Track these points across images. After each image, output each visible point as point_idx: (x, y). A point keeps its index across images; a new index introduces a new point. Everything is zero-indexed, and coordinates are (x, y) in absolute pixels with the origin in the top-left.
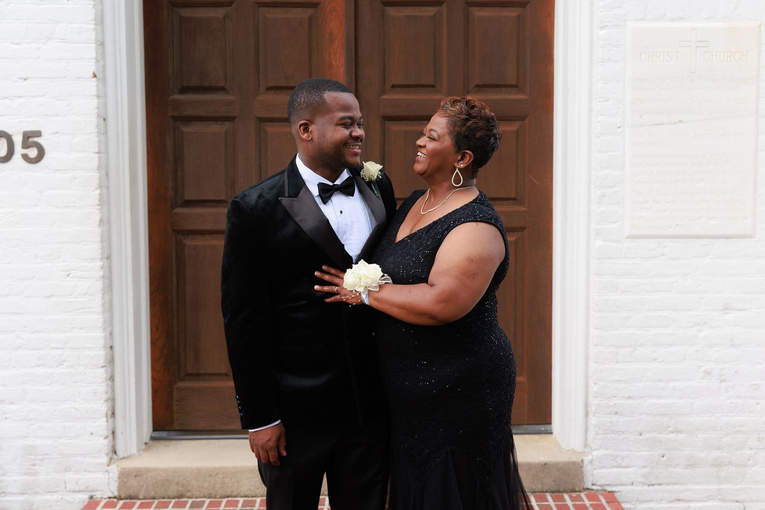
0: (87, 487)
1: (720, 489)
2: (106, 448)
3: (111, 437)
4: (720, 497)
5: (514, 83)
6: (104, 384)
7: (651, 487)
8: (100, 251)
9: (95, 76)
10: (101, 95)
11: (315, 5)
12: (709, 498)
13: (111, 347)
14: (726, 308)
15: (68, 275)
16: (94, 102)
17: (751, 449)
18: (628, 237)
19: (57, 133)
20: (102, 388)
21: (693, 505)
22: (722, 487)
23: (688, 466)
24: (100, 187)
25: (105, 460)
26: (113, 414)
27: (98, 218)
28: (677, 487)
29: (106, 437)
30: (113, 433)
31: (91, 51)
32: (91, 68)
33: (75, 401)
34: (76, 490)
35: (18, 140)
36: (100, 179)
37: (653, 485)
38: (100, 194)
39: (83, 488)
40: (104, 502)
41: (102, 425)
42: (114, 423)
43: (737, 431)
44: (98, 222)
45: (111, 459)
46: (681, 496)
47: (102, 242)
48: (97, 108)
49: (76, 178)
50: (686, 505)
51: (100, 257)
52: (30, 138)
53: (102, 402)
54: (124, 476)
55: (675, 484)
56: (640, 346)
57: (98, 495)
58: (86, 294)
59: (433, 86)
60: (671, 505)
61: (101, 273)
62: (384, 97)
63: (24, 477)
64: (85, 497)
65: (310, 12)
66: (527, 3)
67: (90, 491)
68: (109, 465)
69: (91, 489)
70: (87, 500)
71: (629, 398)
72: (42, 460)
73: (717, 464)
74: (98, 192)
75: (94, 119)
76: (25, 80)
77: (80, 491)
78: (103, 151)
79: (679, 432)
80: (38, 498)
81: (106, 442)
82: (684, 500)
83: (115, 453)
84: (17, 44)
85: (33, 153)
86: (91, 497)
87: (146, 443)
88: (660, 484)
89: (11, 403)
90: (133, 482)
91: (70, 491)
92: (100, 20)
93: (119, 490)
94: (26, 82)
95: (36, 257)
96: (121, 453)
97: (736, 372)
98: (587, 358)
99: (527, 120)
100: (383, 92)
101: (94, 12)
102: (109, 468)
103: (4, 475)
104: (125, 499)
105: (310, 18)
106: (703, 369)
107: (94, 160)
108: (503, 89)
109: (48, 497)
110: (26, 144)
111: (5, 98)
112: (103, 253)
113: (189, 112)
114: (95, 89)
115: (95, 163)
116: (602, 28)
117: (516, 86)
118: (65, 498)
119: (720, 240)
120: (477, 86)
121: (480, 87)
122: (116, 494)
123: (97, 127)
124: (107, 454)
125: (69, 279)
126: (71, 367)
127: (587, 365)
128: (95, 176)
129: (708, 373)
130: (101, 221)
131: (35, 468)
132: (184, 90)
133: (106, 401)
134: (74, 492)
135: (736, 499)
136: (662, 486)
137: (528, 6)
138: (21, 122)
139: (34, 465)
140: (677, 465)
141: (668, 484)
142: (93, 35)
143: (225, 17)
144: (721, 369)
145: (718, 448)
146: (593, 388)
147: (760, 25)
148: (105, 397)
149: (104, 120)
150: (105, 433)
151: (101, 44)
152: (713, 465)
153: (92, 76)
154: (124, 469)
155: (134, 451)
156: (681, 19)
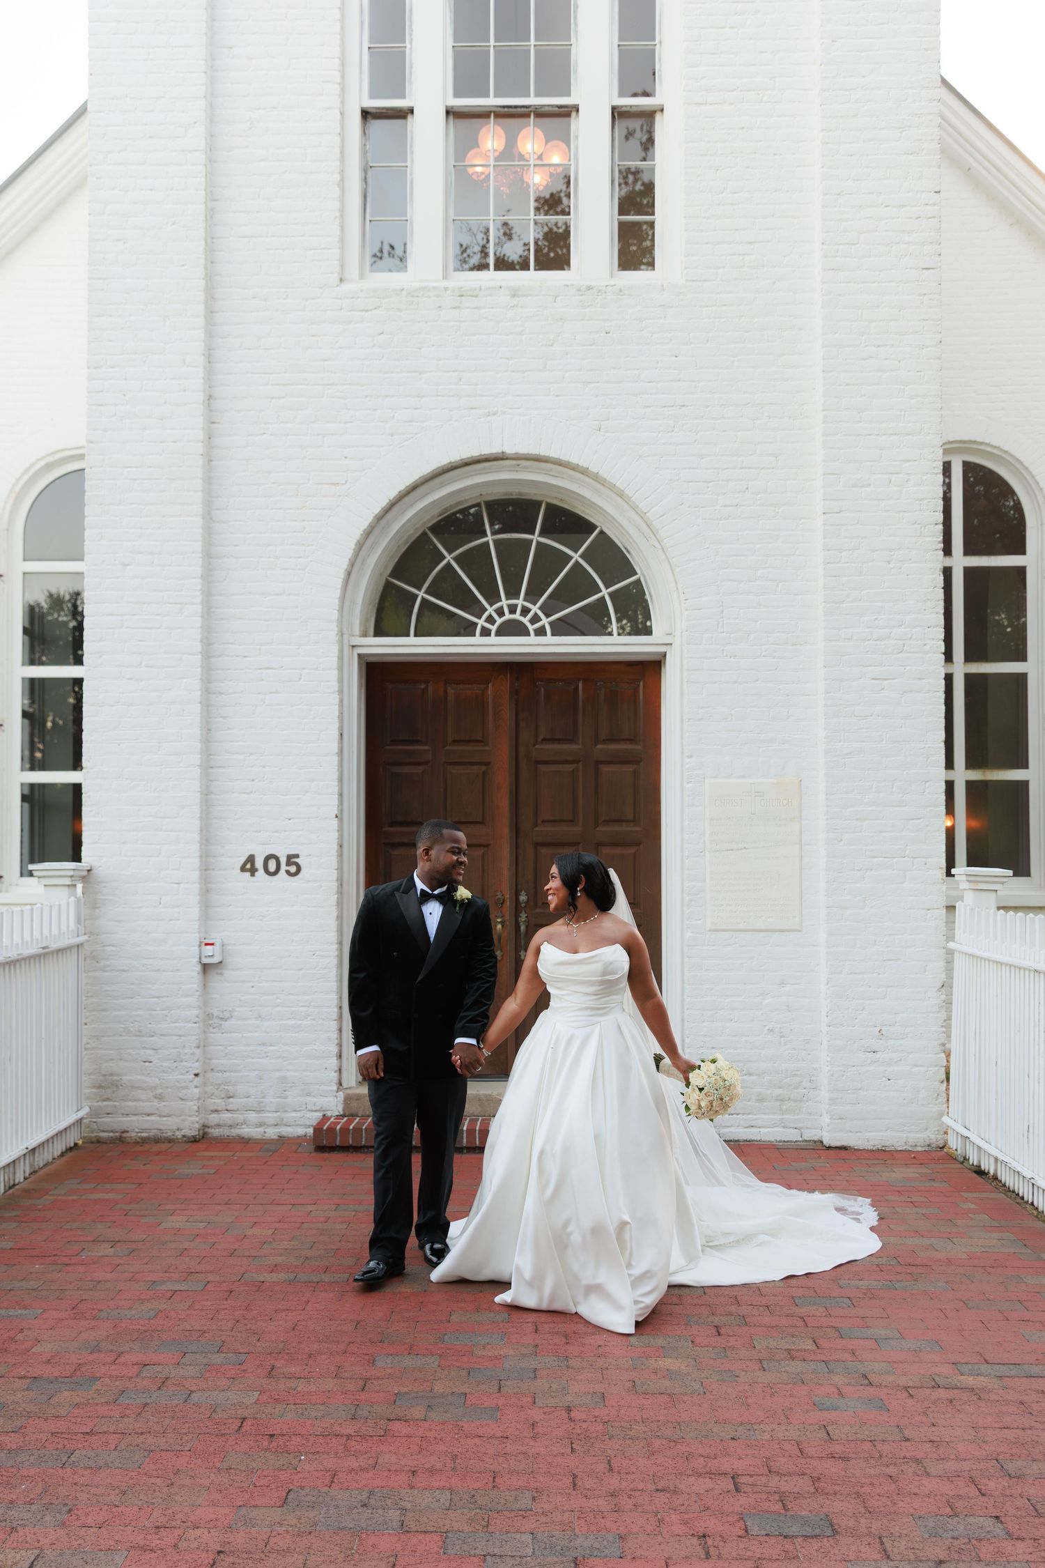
0: (322, 1108)
1: (782, 1119)
2: (336, 1079)
3: (338, 1072)
4: (783, 1124)
5: (632, 818)
6: (336, 1032)
7: (731, 1116)
8: (336, 938)
9: (337, 817)
10: (340, 830)
11: (487, 764)
12: (774, 1126)
13: (340, 1007)
14: (782, 983)
15: (314, 954)
16: (336, 835)
17: (805, 1089)
18: (710, 931)
19: (310, 855)
20: (335, 1035)
21: (762, 1130)
22: (784, 1117)
23: (757, 1101)
24: (338, 893)
25: (335, 1088)
26: (340, 1056)
27: (335, 914)
28: (750, 1116)
29: (336, 1072)
30: (340, 1070)
31: (335, 800)
32: (335, 811)
33: (315, 1044)
34: (314, 1109)
35: (283, 860)
36: (338, 887)
37: (732, 1114)
38: (338, 898)
39: (318, 1108)
40: (333, 1118)
41: (333, 1062)
42: (341, 1062)
43: (795, 1075)
44: (335, 917)
45: (338, 1088)
46: (753, 1123)
47: (338, 931)
48: (338, 839)
49: (321, 887)
50: (759, 1130)
51: (336, 942)
52: (291, 859)
53: (334, 1045)
54: (348, 1099)
55: (749, 1114)
56: (720, 1010)
57: (329, 1114)
58: (325, 968)
59: (571, 821)
60: (746, 1130)
61: (336, 953)
62: (537, 829)
63: (277, 1100)
64: (320, 1115)
65: (483, 768)
66: (641, 761)
67: (323, 1111)
68: (337, 1092)
69: (324, 1109)
70: (321, 1117)
71: (713, 1048)
72: (291, 1087)
73: (781, 1100)
74: (336, 896)
75: (335, 846)
76: (290, 819)
77: (316, 1111)
78: (340, 869)
79: (750, 1075)
80: (287, 1115)
81: (336, 1075)
82: (756, 1127)
83: (341, 1084)
84: (286, 795)
85: (293, 869)
86: (324, 1115)
87: (360, 1082)
88: (738, 1114)
89: (271, 1045)
90: (354, 1104)
91: (309, 1110)
92: (341, 779)
93: (344, 1110)
94: (290, 821)
95: (292, 942)
96: (345, 1085)
97: (792, 1030)
98: (683, 1020)
99: (641, 846)
100: (536, 825)
101: (337, 774)
102: (338, 1094)
103: (263, 1097)
104: (348, 1116)
105: (484, 773)
106: (767, 1028)
107: (335, 875)
108: (624, 823)
109: (294, 1114)
110: (289, 863)
111: (276, 832)
112: (338, 939)
113: (397, 840)
114: (336, 825)
115: (335, 876)
116: (688, 783)
117: (634, 821)
118: (306, 1115)
119: (777, 933)
120: (604, 821)
121: (607, 822)
122: (342, 1113)
123: (337, 851)
124: (336, 1084)
125: (314, 957)
126: (313, 1020)
127: (683, 1025)
128: (334, 885)
129: (771, 1030)
130: (337, 917)
131: (286, 1092)
132: (393, 824)
133: (337, 1045)
134: (312, 1111)
135: (795, 1126)
136: (739, 1116)
137: (642, 764)
138: (286, 848)
139: (285, 1091)
140: (749, 1100)
141: (743, 1114)
142: (336, 789)
143: (423, 772)
144: (781, 1028)
145: (780, 1088)
146: (687, 1041)
147: (801, 781)
148: (336, 1042)
149: (341, 846)
150: (336, 1068)
151: (341, 795)
152: (777, 1100)
153: (334, 816)
154: (348, 1094)
155: (353, 1084)
156: (744, 777)
